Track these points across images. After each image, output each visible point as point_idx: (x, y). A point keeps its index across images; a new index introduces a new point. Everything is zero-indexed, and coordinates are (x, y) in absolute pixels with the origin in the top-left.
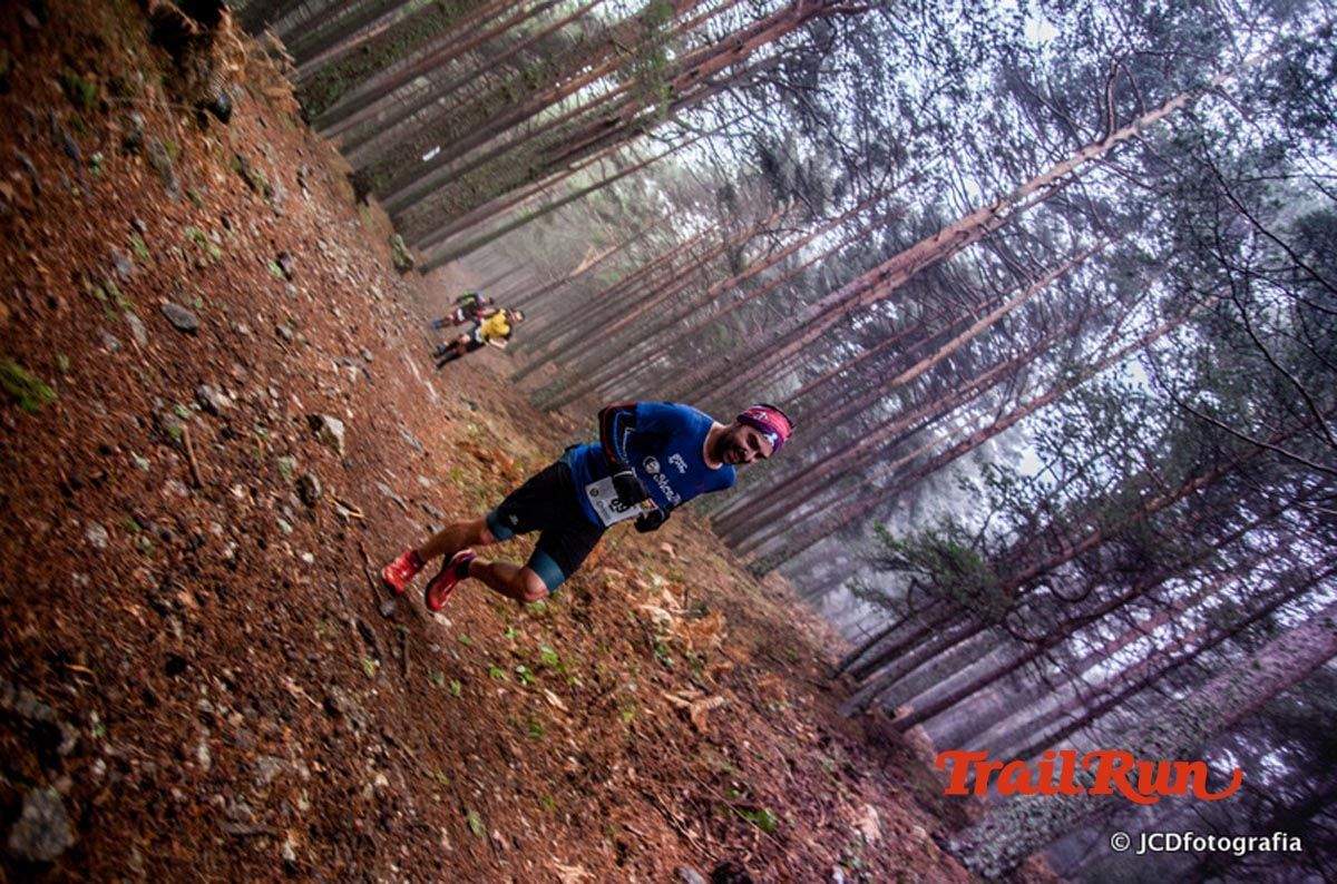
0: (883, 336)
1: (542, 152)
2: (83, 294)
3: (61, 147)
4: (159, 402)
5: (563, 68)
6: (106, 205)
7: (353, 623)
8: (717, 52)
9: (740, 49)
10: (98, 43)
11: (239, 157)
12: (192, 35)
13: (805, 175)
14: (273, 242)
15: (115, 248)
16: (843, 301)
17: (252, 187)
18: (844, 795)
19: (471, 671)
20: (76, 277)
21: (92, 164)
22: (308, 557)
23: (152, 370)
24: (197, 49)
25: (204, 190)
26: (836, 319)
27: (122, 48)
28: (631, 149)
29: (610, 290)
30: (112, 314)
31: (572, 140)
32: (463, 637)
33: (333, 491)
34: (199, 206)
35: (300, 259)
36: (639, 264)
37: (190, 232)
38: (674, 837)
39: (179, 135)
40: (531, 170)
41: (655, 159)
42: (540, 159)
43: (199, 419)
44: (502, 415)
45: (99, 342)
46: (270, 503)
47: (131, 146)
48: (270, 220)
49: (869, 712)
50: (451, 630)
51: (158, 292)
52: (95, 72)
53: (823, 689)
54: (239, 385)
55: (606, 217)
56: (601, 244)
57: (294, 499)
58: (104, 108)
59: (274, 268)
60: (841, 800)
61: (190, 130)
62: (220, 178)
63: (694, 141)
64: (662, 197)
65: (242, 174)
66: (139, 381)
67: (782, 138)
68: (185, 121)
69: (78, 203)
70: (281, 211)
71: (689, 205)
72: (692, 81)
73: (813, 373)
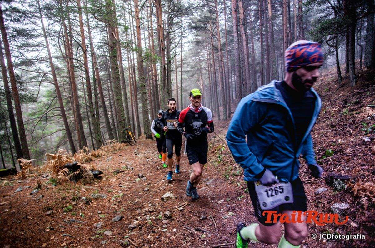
0: (257, 14)
1: (164, 88)
2: (94, 240)
3: (72, 222)
4: (121, 241)
5: (143, 76)
6: (91, 218)
7: (194, 231)
8: (159, 32)
9: (160, 26)
10: (64, 198)
11: (114, 172)
12: (79, 173)
13: (202, 20)
14: (135, 175)
15: (95, 225)
16: (237, 25)
17: (123, 171)
18: (356, 113)
19: (234, 205)
20: (90, 239)
21: (81, 216)
22: (175, 230)
23: (116, 236)
24: (83, 173)
25: (112, 186)
26: (243, 28)
27: (69, 193)
28: (178, 62)
29: (210, 83)
30: (101, 237)
31: (165, 79)
32: (228, 199)
33: (176, 207)
34: (112, 191)
35: (144, 169)
36: (207, 73)
37: (113, 199)
38: (309, 185)
39: (97, 187)
40: (167, 93)
41: (182, 58)
42: (166, 89)
43: (132, 233)
44: (221, 130)
45: (102, 245)
46: (160, 229)
47: (87, 203)
48: (132, 172)
49: (360, 75)
50: (224, 201)
51: (111, 219)
52: (68, 203)
53: (342, 86)
54: (139, 214)
55: (192, 76)
56: (198, 80)
57: (165, 221)
58: (76, 205)
59: (138, 179)
60: (356, 116)
61: (99, 183)
62: (114, 180)
63: (181, 46)
64: (194, 58)
65: (119, 173)
66: (114, 242)
67: (191, 21)
68: (96, 183)
69: (83, 226)
70: (132, 167)
71: (198, 53)
72: (163, 42)
73: (259, 38)
